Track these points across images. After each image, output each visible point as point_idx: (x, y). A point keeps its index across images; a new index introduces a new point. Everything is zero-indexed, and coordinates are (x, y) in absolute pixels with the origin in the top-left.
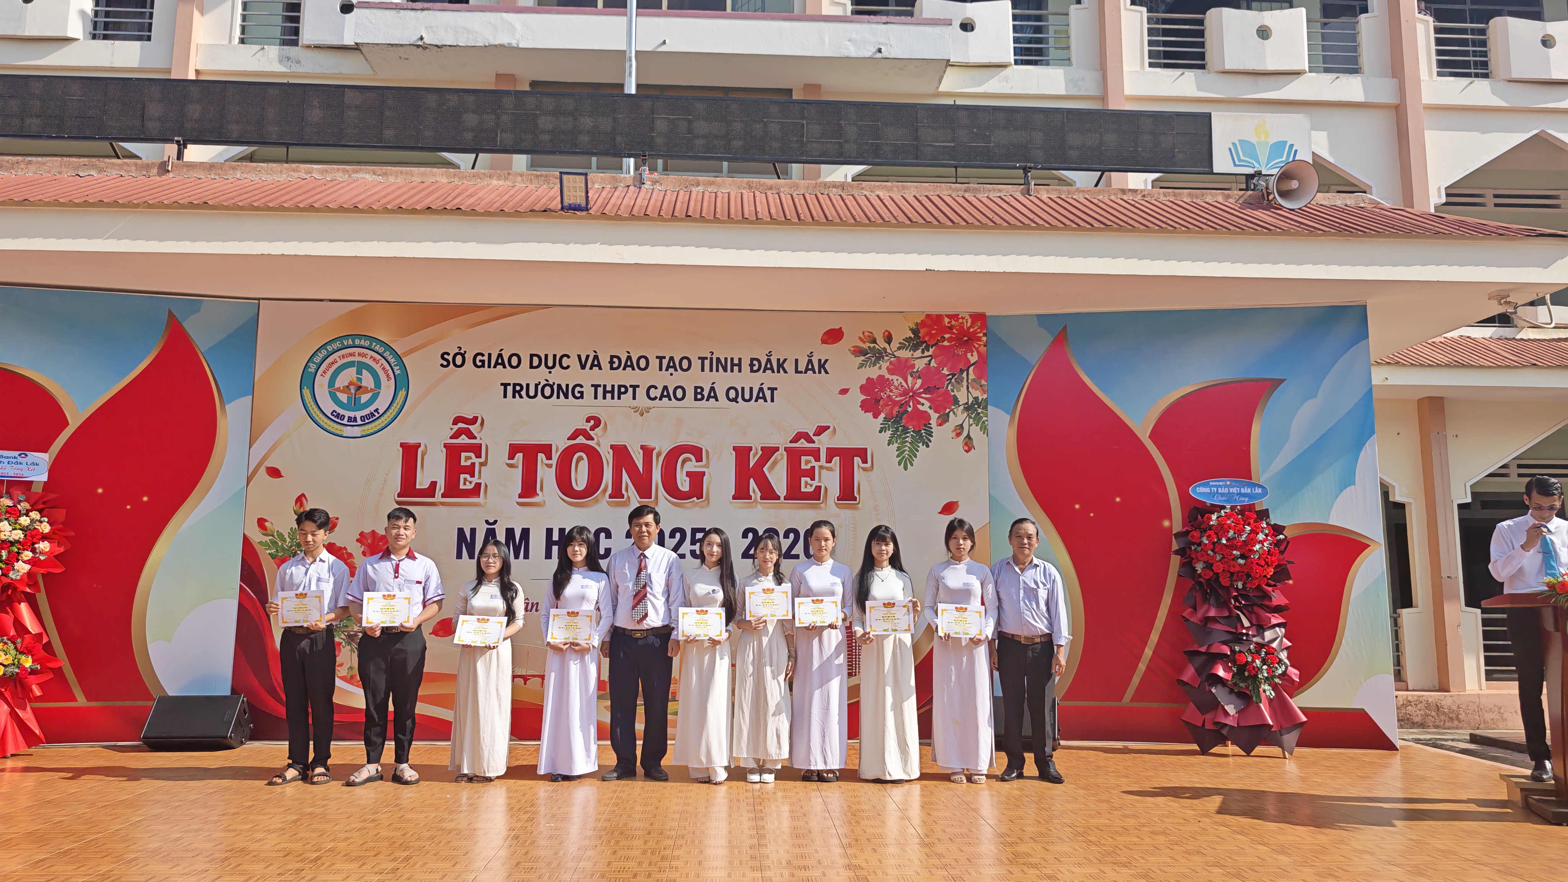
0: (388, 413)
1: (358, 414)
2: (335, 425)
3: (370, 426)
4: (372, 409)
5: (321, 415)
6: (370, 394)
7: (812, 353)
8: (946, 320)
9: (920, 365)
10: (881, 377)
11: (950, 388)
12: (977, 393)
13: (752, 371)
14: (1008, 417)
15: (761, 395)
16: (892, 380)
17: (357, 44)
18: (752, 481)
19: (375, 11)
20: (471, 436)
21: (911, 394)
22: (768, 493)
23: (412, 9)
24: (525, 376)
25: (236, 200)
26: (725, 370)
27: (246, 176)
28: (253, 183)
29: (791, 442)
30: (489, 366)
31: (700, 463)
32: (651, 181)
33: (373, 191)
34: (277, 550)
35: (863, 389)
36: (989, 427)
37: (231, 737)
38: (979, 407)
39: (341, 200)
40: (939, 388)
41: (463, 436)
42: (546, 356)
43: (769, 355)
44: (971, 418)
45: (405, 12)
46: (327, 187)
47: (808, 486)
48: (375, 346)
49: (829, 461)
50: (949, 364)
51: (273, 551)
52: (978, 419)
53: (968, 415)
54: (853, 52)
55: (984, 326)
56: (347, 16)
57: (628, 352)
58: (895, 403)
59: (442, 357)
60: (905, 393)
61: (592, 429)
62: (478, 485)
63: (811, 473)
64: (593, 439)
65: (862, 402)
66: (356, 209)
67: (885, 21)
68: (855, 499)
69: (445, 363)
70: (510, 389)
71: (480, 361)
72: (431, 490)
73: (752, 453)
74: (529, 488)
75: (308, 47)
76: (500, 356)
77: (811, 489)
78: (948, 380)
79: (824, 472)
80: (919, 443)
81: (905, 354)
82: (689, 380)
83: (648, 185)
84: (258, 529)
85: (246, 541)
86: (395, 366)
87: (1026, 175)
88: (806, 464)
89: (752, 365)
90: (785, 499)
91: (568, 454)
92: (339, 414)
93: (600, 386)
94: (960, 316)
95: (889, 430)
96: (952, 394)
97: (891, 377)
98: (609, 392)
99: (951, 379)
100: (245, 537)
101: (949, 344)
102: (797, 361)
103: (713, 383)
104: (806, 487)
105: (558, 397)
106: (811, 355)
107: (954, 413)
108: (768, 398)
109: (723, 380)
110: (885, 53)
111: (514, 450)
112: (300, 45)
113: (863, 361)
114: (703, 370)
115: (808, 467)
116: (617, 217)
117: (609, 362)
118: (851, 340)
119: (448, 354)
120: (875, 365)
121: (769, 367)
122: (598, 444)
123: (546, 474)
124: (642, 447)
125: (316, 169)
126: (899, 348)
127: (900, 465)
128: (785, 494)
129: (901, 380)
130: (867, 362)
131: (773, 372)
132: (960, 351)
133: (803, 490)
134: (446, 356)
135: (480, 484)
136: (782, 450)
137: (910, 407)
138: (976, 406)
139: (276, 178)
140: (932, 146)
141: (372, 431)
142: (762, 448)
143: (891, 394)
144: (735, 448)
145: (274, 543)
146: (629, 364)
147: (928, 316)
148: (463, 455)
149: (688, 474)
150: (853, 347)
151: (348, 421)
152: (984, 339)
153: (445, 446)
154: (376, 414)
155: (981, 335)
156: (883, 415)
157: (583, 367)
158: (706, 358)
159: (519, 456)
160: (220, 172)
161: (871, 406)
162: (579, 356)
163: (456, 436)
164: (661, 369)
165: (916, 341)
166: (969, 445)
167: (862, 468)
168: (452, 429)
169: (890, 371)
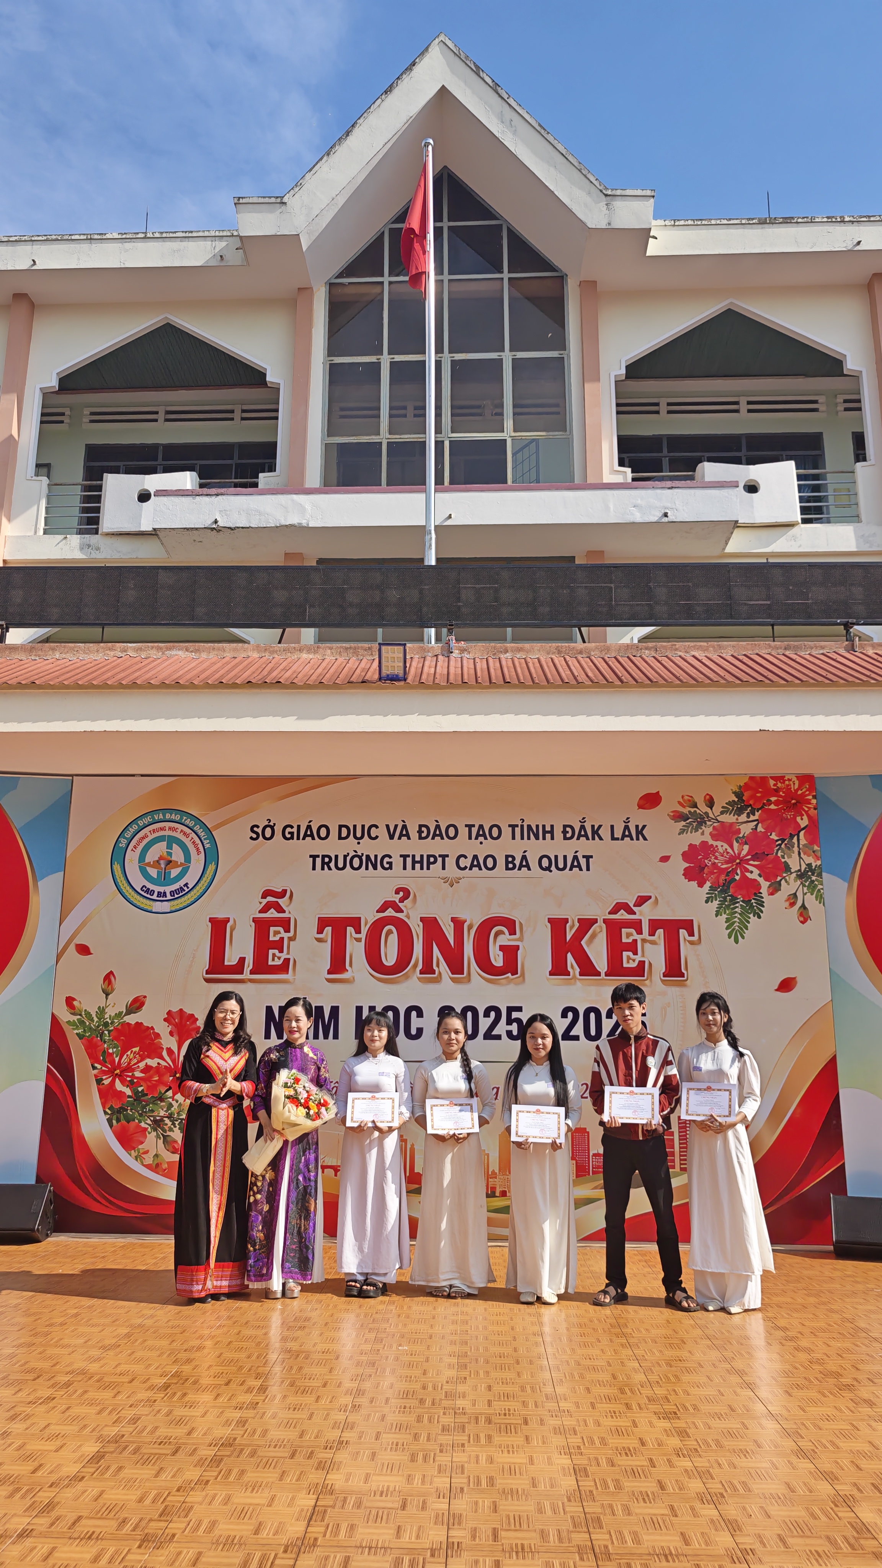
0: (198, 888)
1: (168, 889)
2: (145, 901)
3: (179, 901)
4: (181, 883)
5: (131, 890)
6: (179, 869)
7: (628, 818)
8: (772, 782)
9: (746, 830)
10: (704, 843)
11: (780, 854)
12: (810, 860)
13: (565, 838)
14: (846, 885)
15: (576, 864)
16: (717, 846)
17: (155, 529)
18: (569, 956)
19: (172, 498)
20: (280, 910)
21: (738, 861)
22: (588, 969)
23: (207, 495)
24: (334, 847)
25: (60, 679)
26: (537, 838)
27: (64, 656)
28: (71, 663)
29: (610, 913)
30: (298, 838)
31: (513, 937)
32: (459, 650)
33: (189, 667)
34: (84, 1030)
35: (686, 856)
36: (825, 896)
37: (38, 1229)
38: (813, 874)
39: (161, 677)
40: (768, 855)
41: (272, 910)
42: (355, 826)
43: (583, 821)
44: (805, 886)
45: (201, 498)
46: (143, 664)
47: (631, 961)
48: (186, 820)
49: (652, 934)
50: (777, 829)
51: (80, 1031)
52: (812, 887)
53: (802, 883)
54: (638, 517)
55: (812, 788)
56: (144, 504)
57: (437, 821)
58: (722, 871)
59: (252, 830)
60: (731, 860)
61: (402, 900)
62: (287, 961)
63: (633, 947)
64: (402, 912)
65: (685, 869)
66: (177, 685)
67: (670, 486)
68: (682, 975)
69: (254, 836)
70: (319, 861)
71: (289, 833)
72: (239, 967)
73: (568, 925)
74: (338, 964)
75: (108, 534)
76: (309, 827)
77: (633, 965)
78: (777, 846)
79: (647, 945)
80: (750, 913)
81: (729, 818)
82: (500, 848)
83: (456, 653)
84: (66, 1008)
85: (54, 1019)
86: (205, 839)
87: (847, 631)
88: (628, 937)
89: (565, 832)
90: (606, 975)
91: (377, 927)
92: (149, 889)
93: (408, 856)
94: (786, 778)
95: (716, 900)
96: (783, 860)
97: (715, 843)
98: (418, 862)
99: (780, 845)
100: (53, 1016)
101: (776, 807)
102: (612, 827)
103: (525, 852)
104: (628, 962)
105: (367, 868)
106: (627, 821)
107: (786, 881)
108: (584, 867)
109: (535, 849)
110: (671, 517)
111: (323, 923)
112: (100, 532)
113: (684, 826)
114: (513, 838)
115: (630, 940)
116: (435, 686)
117: (418, 832)
118: (669, 804)
119: (258, 827)
120: (696, 830)
121: (582, 834)
122: (408, 917)
123: (356, 949)
124: (453, 920)
125: (131, 647)
126: (722, 813)
127: (730, 937)
128: (606, 969)
129: (726, 846)
130: (689, 827)
131: (588, 839)
132: (789, 815)
133: (625, 965)
134: (255, 829)
135: (289, 959)
136: (600, 922)
137: (738, 875)
138: (810, 873)
139: (93, 656)
140: (745, 604)
141: (181, 906)
142: (579, 920)
143: (716, 861)
144: (550, 920)
145: (82, 1022)
146: (438, 833)
147: (752, 778)
148: (272, 929)
149: (502, 948)
150: (673, 812)
151: (158, 896)
152: (814, 801)
153: (254, 921)
154: (185, 888)
155: (810, 797)
156: (708, 884)
157: (391, 837)
158: (517, 826)
159: (328, 930)
160: (40, 653)
161: (695, 874)
162: (388, 826)
163: (264, 910)
164: (470, 838)
165: (740, 805)
166: (804, 916)
167: (689, 941)
168: (261, 903)
169: (714, 837)
